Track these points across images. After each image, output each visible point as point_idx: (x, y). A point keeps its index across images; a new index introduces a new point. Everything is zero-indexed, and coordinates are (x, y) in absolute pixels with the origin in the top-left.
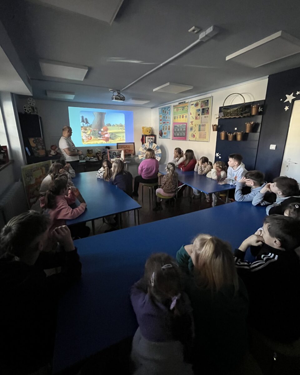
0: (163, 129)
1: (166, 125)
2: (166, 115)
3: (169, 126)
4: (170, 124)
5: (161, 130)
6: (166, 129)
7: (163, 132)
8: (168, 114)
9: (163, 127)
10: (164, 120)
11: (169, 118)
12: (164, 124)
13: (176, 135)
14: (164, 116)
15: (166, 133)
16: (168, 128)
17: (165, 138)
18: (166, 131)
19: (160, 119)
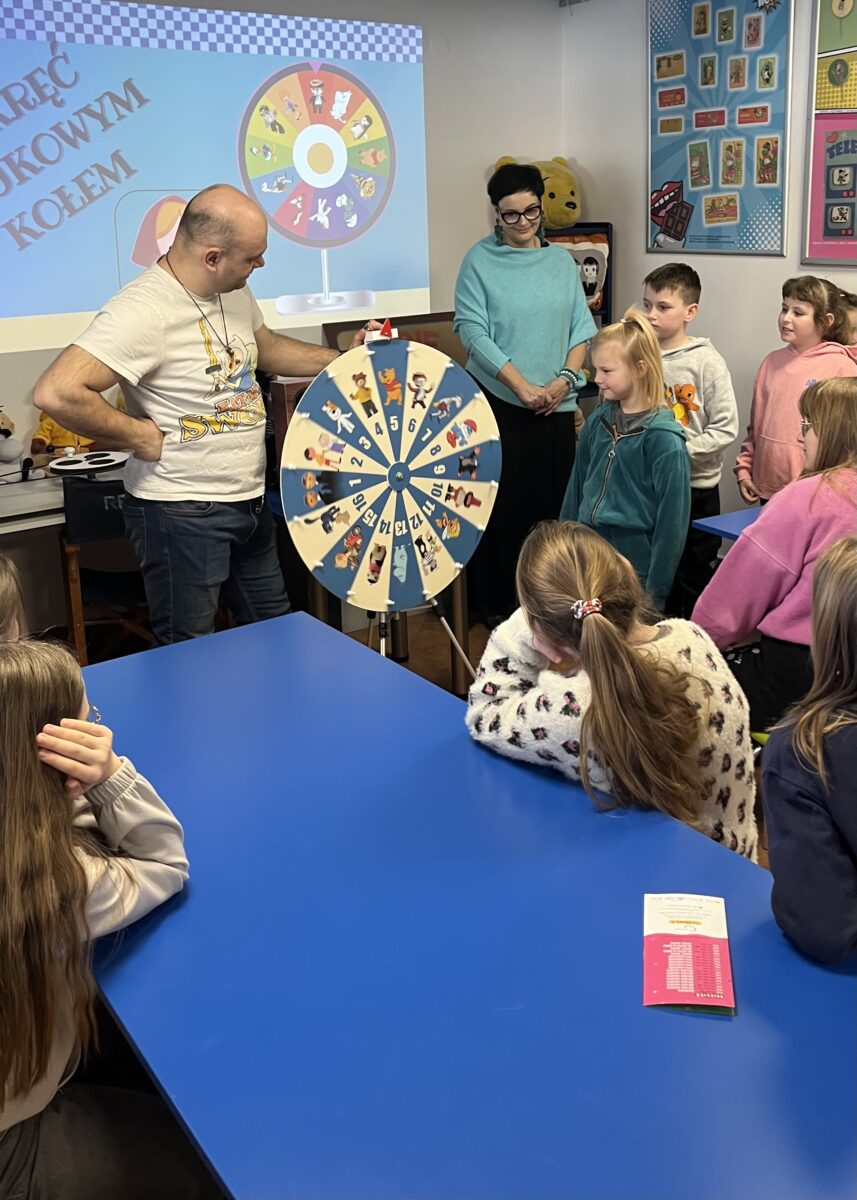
0: (700, 176)
1: (724, 142)
2: (738, 51)
3: (769, 149)
4: (780, 122)
5: (678, 187)
6: (731, 170)
7: (702, 197)
8: (753, 39)
9: (699, 153)
10: (714, 94)
11: (766, 76)
12: (712, 131)
13: (848, 216)
14: (711, 63)
15: (728, 205)
16: (761, 161)
17: (720, 248)
18: (736, 193)
19: (661, 89)
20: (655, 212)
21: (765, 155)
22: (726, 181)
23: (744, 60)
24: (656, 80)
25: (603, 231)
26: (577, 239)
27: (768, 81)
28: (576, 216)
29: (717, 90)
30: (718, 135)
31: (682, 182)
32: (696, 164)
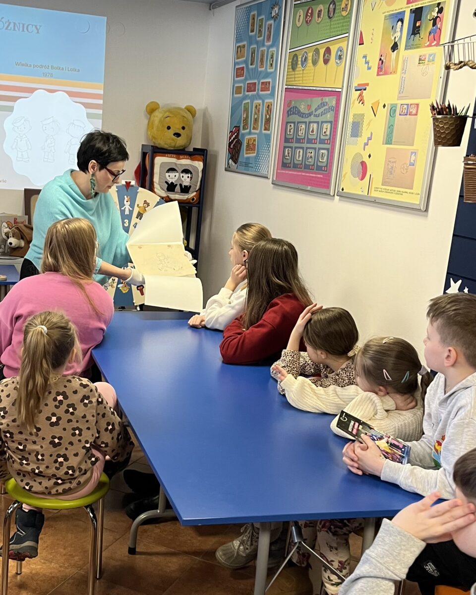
0: (246, 123)
1: (256, 102)
2: (263, 45)
3: (269, 108)
4: (272, 95)
5: (238, 129)
6: (256, 120)
7: (246, 136)
8: (269, 37)
9: (247, 108)
10: (254, 71)
11: (271, 62)
12: (252, 95)
13: (290, 156)
14: (254, 51)
15: (253, 143)
16: (266, 116)
17: (248, 171)
18: (256, 136)
19: (237, 67)
20: (230, 145)
21: (267, 112)
22: (254, 128)
23: (265, 50)
24: (236, 61)
25: (202, 154)
27: (271, 65)
29: (255, 68)
30: (253, 98)
31: (239, 127)
32: (245, 116)
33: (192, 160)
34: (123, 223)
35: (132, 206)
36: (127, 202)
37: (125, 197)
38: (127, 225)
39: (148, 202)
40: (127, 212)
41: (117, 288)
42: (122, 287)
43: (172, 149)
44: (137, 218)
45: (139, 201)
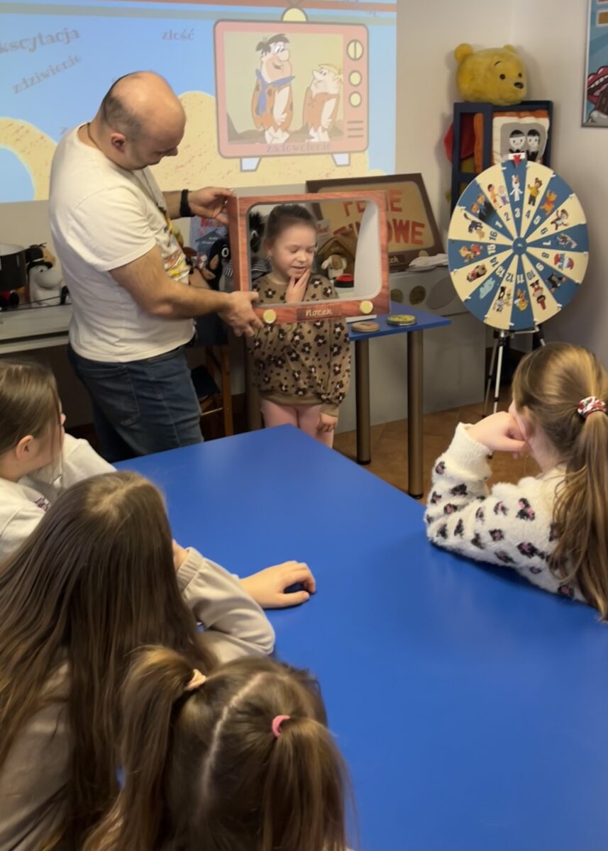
20: (591, 92)
25: (545, 107)
26: (522, 114)
28: (522, 95)
33: (537, 116)
34: (514, 213)
35: (522, 188)
36: (516, 183)
37: (513, 177)
38: (518, 215)
39: (540, 179)
40: (517, 198)
41: (514, 306)
42: (520, 303)
43: (508, 104)
44: (529, 203)
45: (530, 181)
